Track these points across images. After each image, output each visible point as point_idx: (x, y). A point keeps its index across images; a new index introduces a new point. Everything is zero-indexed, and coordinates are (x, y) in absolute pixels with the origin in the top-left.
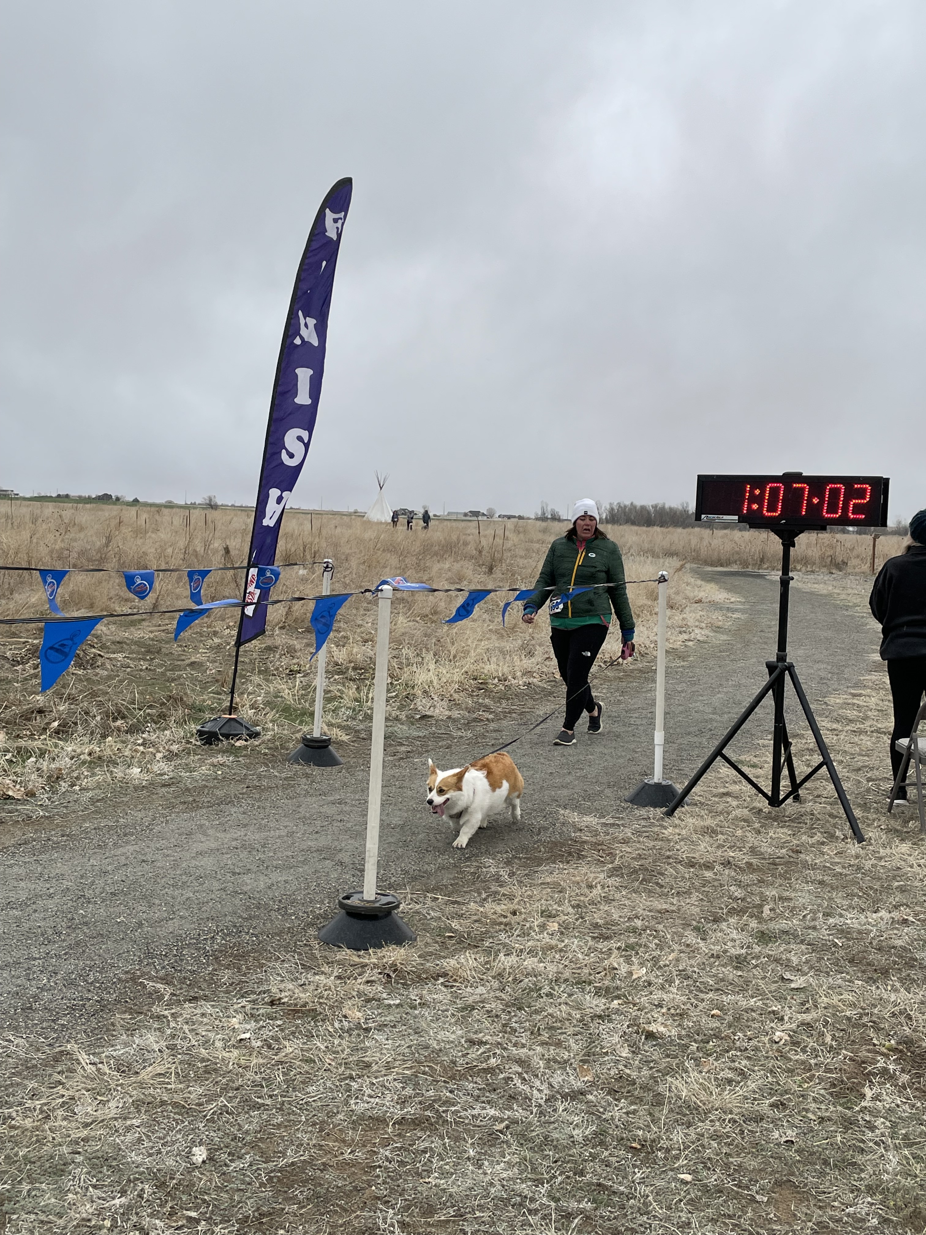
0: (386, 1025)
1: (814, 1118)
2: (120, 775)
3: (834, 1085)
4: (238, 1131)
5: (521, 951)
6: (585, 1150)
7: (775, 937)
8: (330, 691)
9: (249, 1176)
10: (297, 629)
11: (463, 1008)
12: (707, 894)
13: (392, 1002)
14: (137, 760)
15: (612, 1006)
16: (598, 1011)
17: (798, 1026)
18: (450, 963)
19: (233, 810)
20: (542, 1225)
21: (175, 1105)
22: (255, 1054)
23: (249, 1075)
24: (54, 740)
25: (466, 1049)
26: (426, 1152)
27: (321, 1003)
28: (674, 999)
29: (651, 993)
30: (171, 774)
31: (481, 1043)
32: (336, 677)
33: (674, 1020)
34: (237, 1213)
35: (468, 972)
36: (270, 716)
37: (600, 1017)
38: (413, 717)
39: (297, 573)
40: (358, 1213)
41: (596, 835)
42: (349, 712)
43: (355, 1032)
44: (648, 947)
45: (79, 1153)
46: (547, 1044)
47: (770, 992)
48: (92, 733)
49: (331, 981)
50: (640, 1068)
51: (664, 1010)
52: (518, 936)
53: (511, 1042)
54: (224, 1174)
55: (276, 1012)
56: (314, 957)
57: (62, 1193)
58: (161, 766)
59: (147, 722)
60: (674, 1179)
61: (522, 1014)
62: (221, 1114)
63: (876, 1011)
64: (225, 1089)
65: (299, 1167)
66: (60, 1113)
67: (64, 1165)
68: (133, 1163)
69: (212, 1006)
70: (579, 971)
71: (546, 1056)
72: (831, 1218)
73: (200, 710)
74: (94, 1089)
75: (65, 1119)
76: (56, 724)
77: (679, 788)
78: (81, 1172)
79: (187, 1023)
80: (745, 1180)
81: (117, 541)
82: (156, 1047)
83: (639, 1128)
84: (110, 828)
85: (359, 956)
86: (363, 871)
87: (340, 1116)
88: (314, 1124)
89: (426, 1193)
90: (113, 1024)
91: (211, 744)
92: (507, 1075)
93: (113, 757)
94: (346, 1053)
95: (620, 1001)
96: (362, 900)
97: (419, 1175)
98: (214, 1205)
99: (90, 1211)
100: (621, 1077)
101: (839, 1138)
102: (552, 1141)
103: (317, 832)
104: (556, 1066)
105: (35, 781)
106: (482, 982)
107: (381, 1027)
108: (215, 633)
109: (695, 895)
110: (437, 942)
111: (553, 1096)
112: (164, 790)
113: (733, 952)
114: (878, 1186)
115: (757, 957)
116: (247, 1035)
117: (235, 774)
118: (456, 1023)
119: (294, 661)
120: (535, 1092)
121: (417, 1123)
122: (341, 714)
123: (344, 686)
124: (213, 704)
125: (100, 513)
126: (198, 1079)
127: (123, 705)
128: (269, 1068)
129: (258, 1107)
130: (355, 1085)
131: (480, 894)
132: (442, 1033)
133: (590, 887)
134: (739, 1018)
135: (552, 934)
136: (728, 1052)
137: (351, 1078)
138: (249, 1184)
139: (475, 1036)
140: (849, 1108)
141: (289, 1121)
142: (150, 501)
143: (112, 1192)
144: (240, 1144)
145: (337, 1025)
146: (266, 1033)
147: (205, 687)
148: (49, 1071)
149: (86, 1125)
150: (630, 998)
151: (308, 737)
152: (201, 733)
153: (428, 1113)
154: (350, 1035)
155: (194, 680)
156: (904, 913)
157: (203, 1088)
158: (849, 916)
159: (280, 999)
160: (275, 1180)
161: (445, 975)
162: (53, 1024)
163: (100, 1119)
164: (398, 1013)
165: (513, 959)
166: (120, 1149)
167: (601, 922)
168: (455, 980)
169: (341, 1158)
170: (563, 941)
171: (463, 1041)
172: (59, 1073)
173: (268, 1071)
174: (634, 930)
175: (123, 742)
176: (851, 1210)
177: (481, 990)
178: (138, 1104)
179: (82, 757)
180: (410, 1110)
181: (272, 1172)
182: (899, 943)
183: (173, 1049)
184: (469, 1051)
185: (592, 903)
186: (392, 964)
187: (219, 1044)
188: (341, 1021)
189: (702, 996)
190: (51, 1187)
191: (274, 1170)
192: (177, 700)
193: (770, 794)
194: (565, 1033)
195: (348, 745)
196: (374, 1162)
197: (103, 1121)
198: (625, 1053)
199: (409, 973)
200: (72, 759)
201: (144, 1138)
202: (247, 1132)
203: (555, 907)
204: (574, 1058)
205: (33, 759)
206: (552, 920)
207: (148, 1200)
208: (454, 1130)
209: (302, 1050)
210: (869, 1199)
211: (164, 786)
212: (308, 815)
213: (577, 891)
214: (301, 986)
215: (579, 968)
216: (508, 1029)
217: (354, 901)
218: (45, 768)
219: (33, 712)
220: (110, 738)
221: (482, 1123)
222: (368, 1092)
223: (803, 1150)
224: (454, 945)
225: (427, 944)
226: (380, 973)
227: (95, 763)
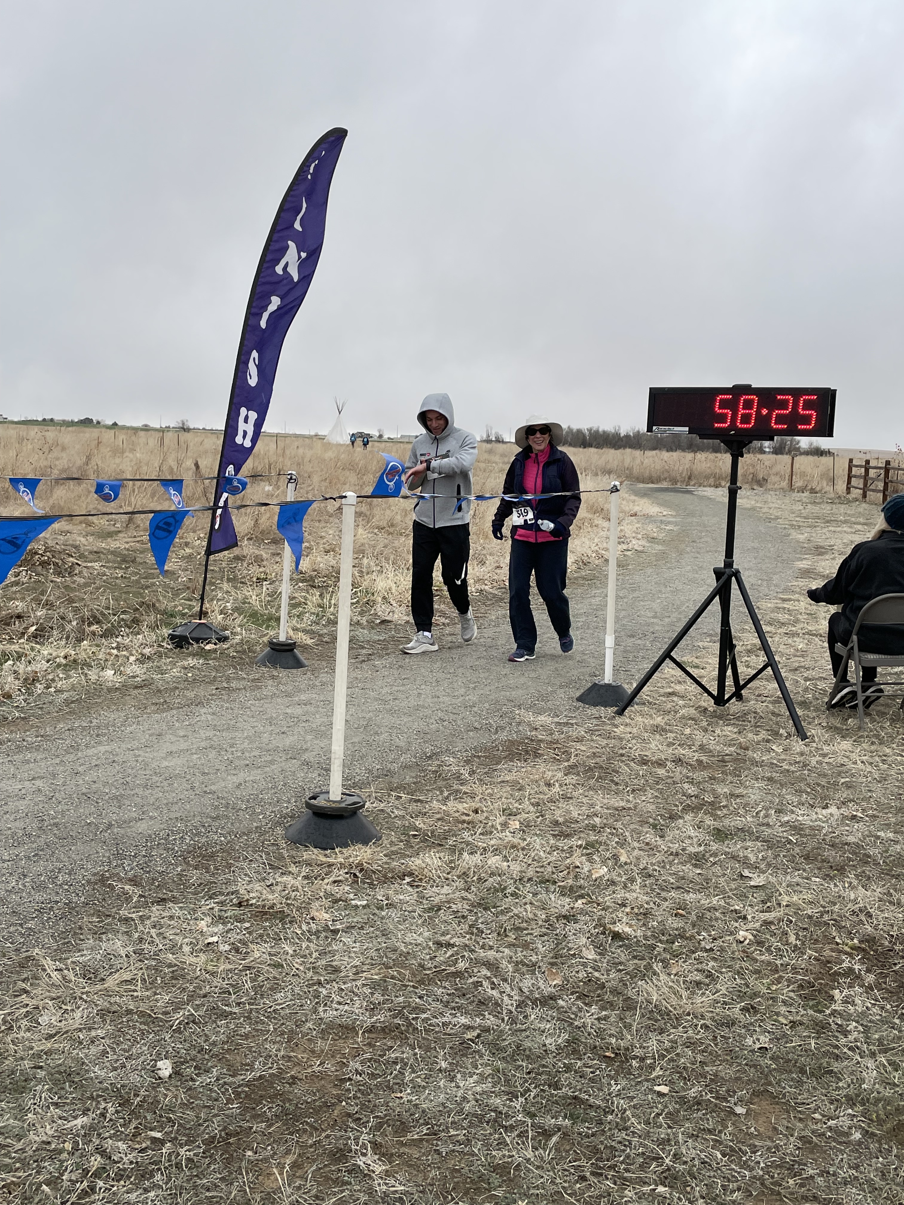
0: (353, 927)
1: (785, 1022)
2: (93, 677)
3: (801, 987)
4: (205, 1042)
5: (485, 849)
6: (559, 1060)
7: (731, 834)
8: (295, 598)
9: (216, 1092)
10: (263, 540)
11: (430, 909)
12: (661, 791)
13: (359, 903)
14: (110, 663)
15: (576, 905)
16: (564, 912)
17: (762, 925)
18: (415, 863)
19: (203, 710)
20: (518, 1143)
21: (142, 1014)
22: (223, 958)
23: (217, 982)
24: (31, 644)
25: (434, 952)
26: (396, 1063)
27: (288, 904)
28: (637, 898)
29: (614, 893)
30: (144, 677)
31: (449, 945)
32: (301, 584)
33: (638, 920)
34: (203, 1132)
35: (434, 871)
36: (238, 622)
37: (565, 917)
38: (373, 622)
39: (263, 489)
40: (328, 1132)
41: (551, 734)
42: (313, 617)
43: (323, 934)
44: (608, 845)
45: (41, 1068)
46: (514, 945)
47: (731, 890)
48: (67, 638)
49: (298, 882)
50: (608, 971)
51: (628, 910)
52: (481, 834)
53: (478, 943)
54: (190, 1089)
55: (244, 914)
56: (281, 858)
57: (21, 1112)
58: (134, 669)
59: (121, 627)
60: (651, 1090)
61: (488, 915)
62: (187, 1023)
63: (836, 908)
64: (192, 996)
65: (266, 1081)
66: (24, 1023)
67: (26, 1081)
68: (96, 1078)
69: (181, 908)
70: (542, 870)
71: (514, 959)
72: (813, 1132)
73: (172, 616)
74: (59, 997)
75: (28, 1030)
76: (34, 628)
77: (629, 688)
78: (42, 1090)
79: (154, 927)
80: (723, 1091)
81: (96, 460)
82: (123, 953)
83: (611, 1036)
84: (84, 728)
85: (325, 855)
86: (328, 770)
87: (310, 1025)
88: (283, 1033)
89: (398, 1109)
90: (80, 928)
91: (182, 647)
92: (476, 979)
93: (88, 660)
94: (314, 956)
95: (584, 901)
96: (329, 801)
97: (391, 1089)
98: (180, 1125)
99: (50, 1133)
100: (589, 981)
101: (813, 1045)
102: (524, 1050)
103: (283, 733)
104: (524, 969)
105: (11, 683)
106: (447, 882)
107: (349, 929)
108: (187, 544)
109: (650, 793)
110: (401, 841)
111: (523, 1001)
112: (136, 691)
113: (692, 850)
114: (858, 1095)
115: (715, 855)
116: (215, 939)
117: (205, 676)
118: (423, 924)
119: (261, 570)
120: (506, 998)
121: (386, 1031)
122: (305, 619)
123: (308, 593)
124: (184, 609)
125: (82, 435)
126: (165, 985)
127: (98, 610)
128: (236, 974)
129: (225, 1015)
130: (324, 992)
131: (442, 792)
132: (410, 935)
133: (549, 785)
134: (702, 917)
135: (514, 833)
136: (694, 952)
137: (319, 983)
138: (216, 1100)
139: (443, 938)
140: (820, 1012)
141: (257, 1030)
142: (128, 425)
143: (74, 1110)
144: (206, 1056)
145: (304, 927)
146: (234, 937)
147: (176, 593)
148: (15, 977)
149: (50, 1037)
150: (593, 897)
151: (275, 640)
152: (172, 637)
153: (397, 1021)
154: (318, 938)
155: (166, 587)
156: (852, 809)
157: (170, 995)
158: (800, 812)
159: (248, 900)
160: (243, 1096)
161: (411, 874)
162: (20, 928)
163: (64, 1030)
164: (365, 914)
165: (477, 859)
166: (83, 1063)
167: (561, 820)
168: (421, 880)
169: (310, 1070)
170: (525, 840)
171: (431, 944)
172: (23, 981)
173: (236, 977)
174: (593, 828)
175: (98, 646)
176: (831, 1123)
177: (446, 890)
178: (103, 1013)
179: (58, 660)
180: (381, 1017)
181: (239, 1086)
182: (851, 839)
183: (140, 954)
184: (437, 954)
185: (551, 801)
186: (358, 863)
187: (187, 949)
188: (309, 923)
189: (663, 894)
190: (11, 1105)
191: (242, 1084)
192: (151, 607)
193: (715, 693)
194: (532, 934)
195: (312, 648)
196: (344, 1074)
197: (67, 1032)
198: (590, 955)
199: (374, 872)
200: (48, 661)
201: (108, 1050)
202: (214, 1044)
203: (516, 805)
204: (542, 960)
205: (10, 662)
206: (512, 818)
207: (111, 1120)
208: (424, 1038)
209: (270, 954)
210: (850, 1111)
211: (136, 687)
212: (274, 715)
213: (536, 789)
214: (268, 886)
215: (542, 866)
216: (475, 931)
217: (320, 802)
218: (21, 671)
219: (12, 617)
220: (85, 642)
221: (453, 1031)
222: (337, 998)
223: (778, 1057)
224: (418, 843)
225: (392, 843)
226: (347, 873)
227: (70, 666)
